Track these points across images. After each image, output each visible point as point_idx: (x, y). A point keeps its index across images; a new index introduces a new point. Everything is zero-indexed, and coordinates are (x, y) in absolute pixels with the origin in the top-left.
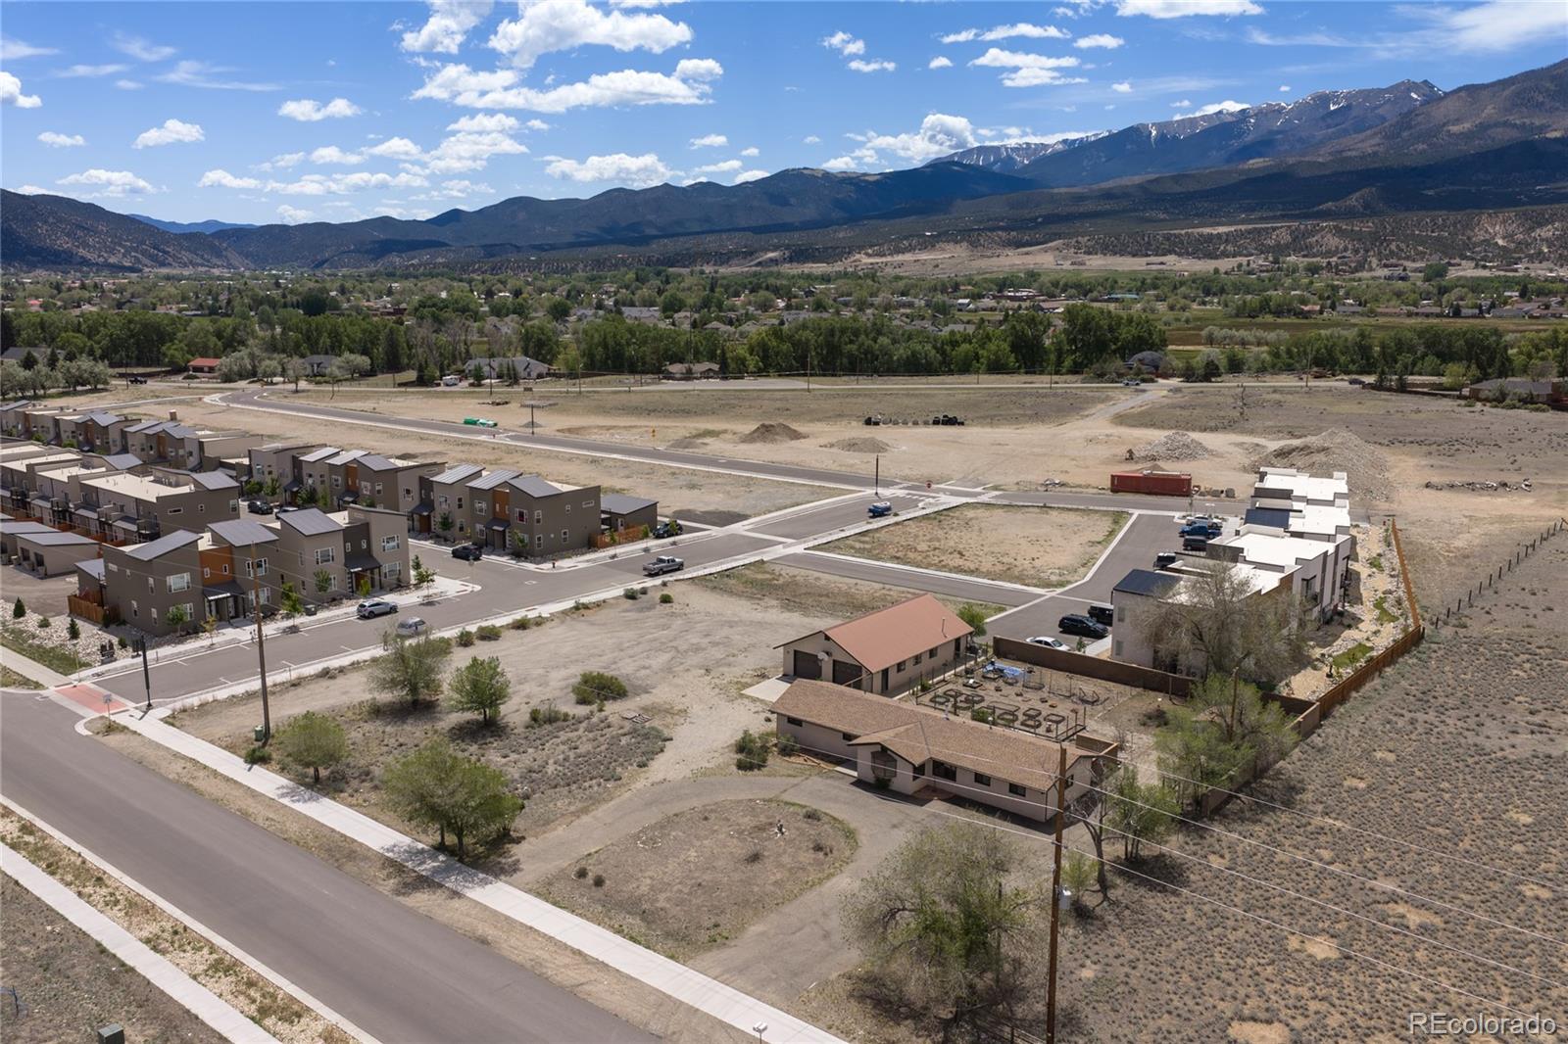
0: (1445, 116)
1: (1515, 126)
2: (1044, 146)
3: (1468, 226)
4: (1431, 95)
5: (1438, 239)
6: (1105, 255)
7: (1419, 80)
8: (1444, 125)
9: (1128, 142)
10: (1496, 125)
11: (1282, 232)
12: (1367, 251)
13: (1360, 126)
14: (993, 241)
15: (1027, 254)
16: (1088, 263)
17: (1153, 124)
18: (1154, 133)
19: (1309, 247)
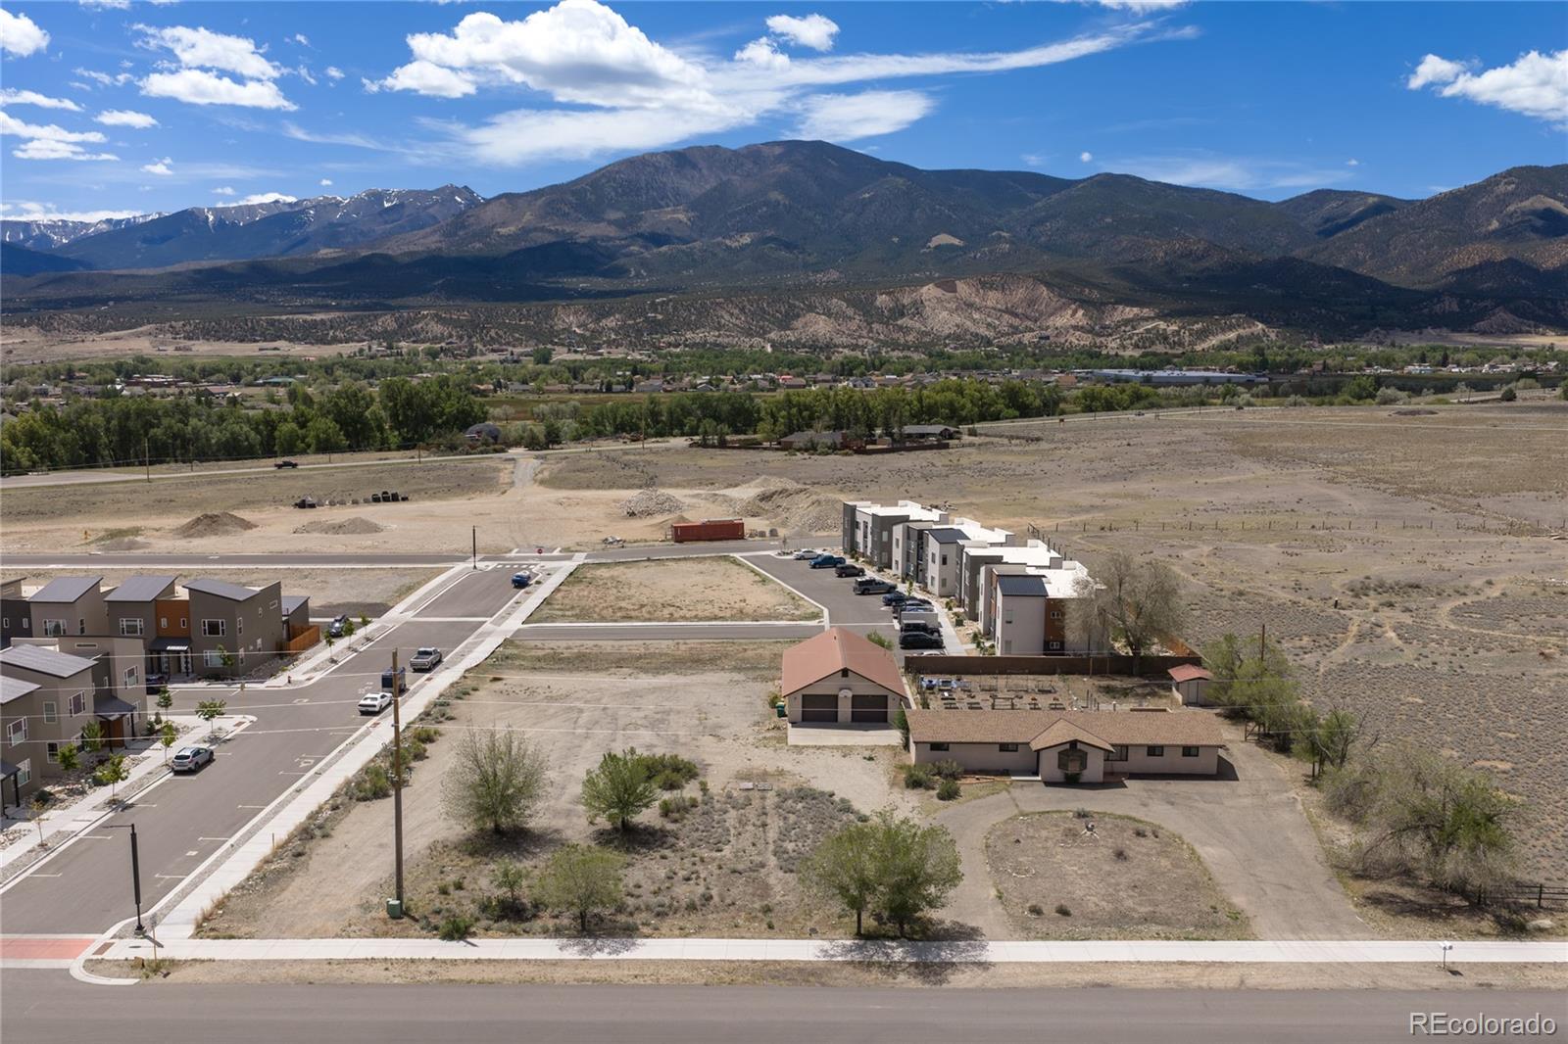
0: (493, 220)
1: (550, 231)
2: (86, 226)
3: (548, 317)
4: (473, 201)
5: (526, 325)
6: (208, 340)
7: (460, 186)
8: (493, 227)
9: (183, 226)
10: (536, 229)
11: (387, 322)
12: (470, 337)
13: (417, 224)
14: (69, 325)
15: (116, 338)
16: (194, 348)
17: (209, 209)
18: (211, 218)
19: (416, 333)
